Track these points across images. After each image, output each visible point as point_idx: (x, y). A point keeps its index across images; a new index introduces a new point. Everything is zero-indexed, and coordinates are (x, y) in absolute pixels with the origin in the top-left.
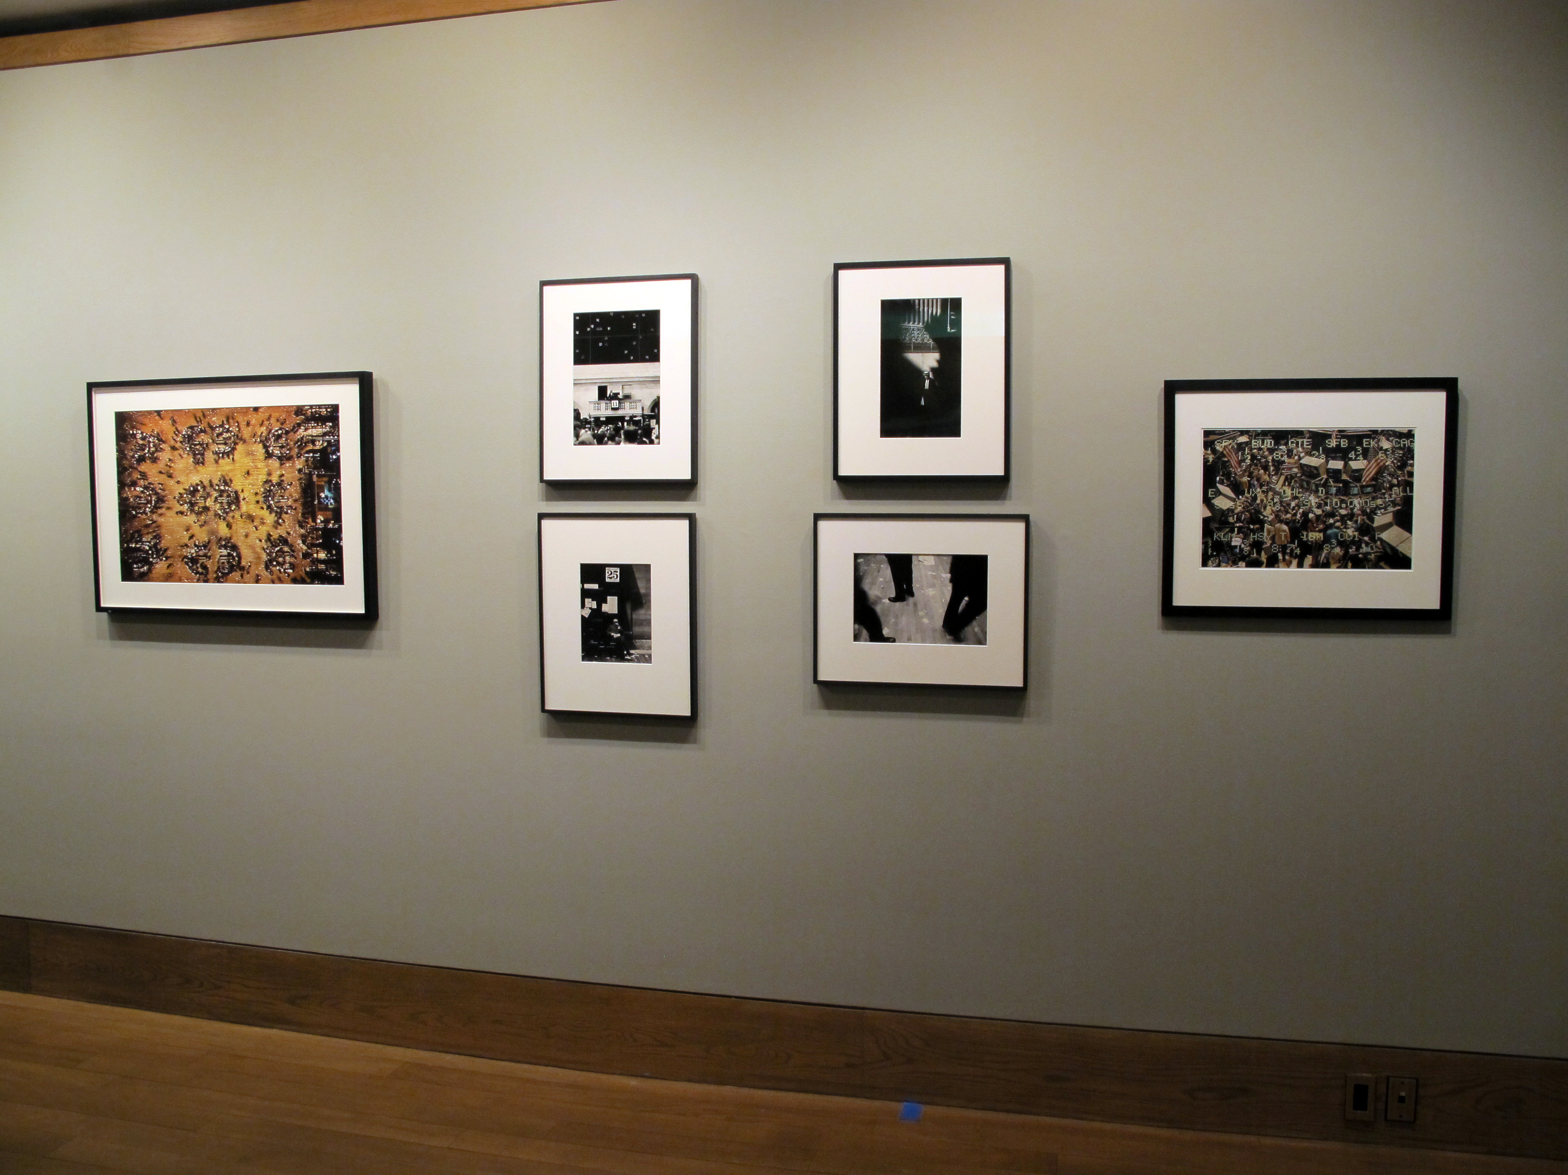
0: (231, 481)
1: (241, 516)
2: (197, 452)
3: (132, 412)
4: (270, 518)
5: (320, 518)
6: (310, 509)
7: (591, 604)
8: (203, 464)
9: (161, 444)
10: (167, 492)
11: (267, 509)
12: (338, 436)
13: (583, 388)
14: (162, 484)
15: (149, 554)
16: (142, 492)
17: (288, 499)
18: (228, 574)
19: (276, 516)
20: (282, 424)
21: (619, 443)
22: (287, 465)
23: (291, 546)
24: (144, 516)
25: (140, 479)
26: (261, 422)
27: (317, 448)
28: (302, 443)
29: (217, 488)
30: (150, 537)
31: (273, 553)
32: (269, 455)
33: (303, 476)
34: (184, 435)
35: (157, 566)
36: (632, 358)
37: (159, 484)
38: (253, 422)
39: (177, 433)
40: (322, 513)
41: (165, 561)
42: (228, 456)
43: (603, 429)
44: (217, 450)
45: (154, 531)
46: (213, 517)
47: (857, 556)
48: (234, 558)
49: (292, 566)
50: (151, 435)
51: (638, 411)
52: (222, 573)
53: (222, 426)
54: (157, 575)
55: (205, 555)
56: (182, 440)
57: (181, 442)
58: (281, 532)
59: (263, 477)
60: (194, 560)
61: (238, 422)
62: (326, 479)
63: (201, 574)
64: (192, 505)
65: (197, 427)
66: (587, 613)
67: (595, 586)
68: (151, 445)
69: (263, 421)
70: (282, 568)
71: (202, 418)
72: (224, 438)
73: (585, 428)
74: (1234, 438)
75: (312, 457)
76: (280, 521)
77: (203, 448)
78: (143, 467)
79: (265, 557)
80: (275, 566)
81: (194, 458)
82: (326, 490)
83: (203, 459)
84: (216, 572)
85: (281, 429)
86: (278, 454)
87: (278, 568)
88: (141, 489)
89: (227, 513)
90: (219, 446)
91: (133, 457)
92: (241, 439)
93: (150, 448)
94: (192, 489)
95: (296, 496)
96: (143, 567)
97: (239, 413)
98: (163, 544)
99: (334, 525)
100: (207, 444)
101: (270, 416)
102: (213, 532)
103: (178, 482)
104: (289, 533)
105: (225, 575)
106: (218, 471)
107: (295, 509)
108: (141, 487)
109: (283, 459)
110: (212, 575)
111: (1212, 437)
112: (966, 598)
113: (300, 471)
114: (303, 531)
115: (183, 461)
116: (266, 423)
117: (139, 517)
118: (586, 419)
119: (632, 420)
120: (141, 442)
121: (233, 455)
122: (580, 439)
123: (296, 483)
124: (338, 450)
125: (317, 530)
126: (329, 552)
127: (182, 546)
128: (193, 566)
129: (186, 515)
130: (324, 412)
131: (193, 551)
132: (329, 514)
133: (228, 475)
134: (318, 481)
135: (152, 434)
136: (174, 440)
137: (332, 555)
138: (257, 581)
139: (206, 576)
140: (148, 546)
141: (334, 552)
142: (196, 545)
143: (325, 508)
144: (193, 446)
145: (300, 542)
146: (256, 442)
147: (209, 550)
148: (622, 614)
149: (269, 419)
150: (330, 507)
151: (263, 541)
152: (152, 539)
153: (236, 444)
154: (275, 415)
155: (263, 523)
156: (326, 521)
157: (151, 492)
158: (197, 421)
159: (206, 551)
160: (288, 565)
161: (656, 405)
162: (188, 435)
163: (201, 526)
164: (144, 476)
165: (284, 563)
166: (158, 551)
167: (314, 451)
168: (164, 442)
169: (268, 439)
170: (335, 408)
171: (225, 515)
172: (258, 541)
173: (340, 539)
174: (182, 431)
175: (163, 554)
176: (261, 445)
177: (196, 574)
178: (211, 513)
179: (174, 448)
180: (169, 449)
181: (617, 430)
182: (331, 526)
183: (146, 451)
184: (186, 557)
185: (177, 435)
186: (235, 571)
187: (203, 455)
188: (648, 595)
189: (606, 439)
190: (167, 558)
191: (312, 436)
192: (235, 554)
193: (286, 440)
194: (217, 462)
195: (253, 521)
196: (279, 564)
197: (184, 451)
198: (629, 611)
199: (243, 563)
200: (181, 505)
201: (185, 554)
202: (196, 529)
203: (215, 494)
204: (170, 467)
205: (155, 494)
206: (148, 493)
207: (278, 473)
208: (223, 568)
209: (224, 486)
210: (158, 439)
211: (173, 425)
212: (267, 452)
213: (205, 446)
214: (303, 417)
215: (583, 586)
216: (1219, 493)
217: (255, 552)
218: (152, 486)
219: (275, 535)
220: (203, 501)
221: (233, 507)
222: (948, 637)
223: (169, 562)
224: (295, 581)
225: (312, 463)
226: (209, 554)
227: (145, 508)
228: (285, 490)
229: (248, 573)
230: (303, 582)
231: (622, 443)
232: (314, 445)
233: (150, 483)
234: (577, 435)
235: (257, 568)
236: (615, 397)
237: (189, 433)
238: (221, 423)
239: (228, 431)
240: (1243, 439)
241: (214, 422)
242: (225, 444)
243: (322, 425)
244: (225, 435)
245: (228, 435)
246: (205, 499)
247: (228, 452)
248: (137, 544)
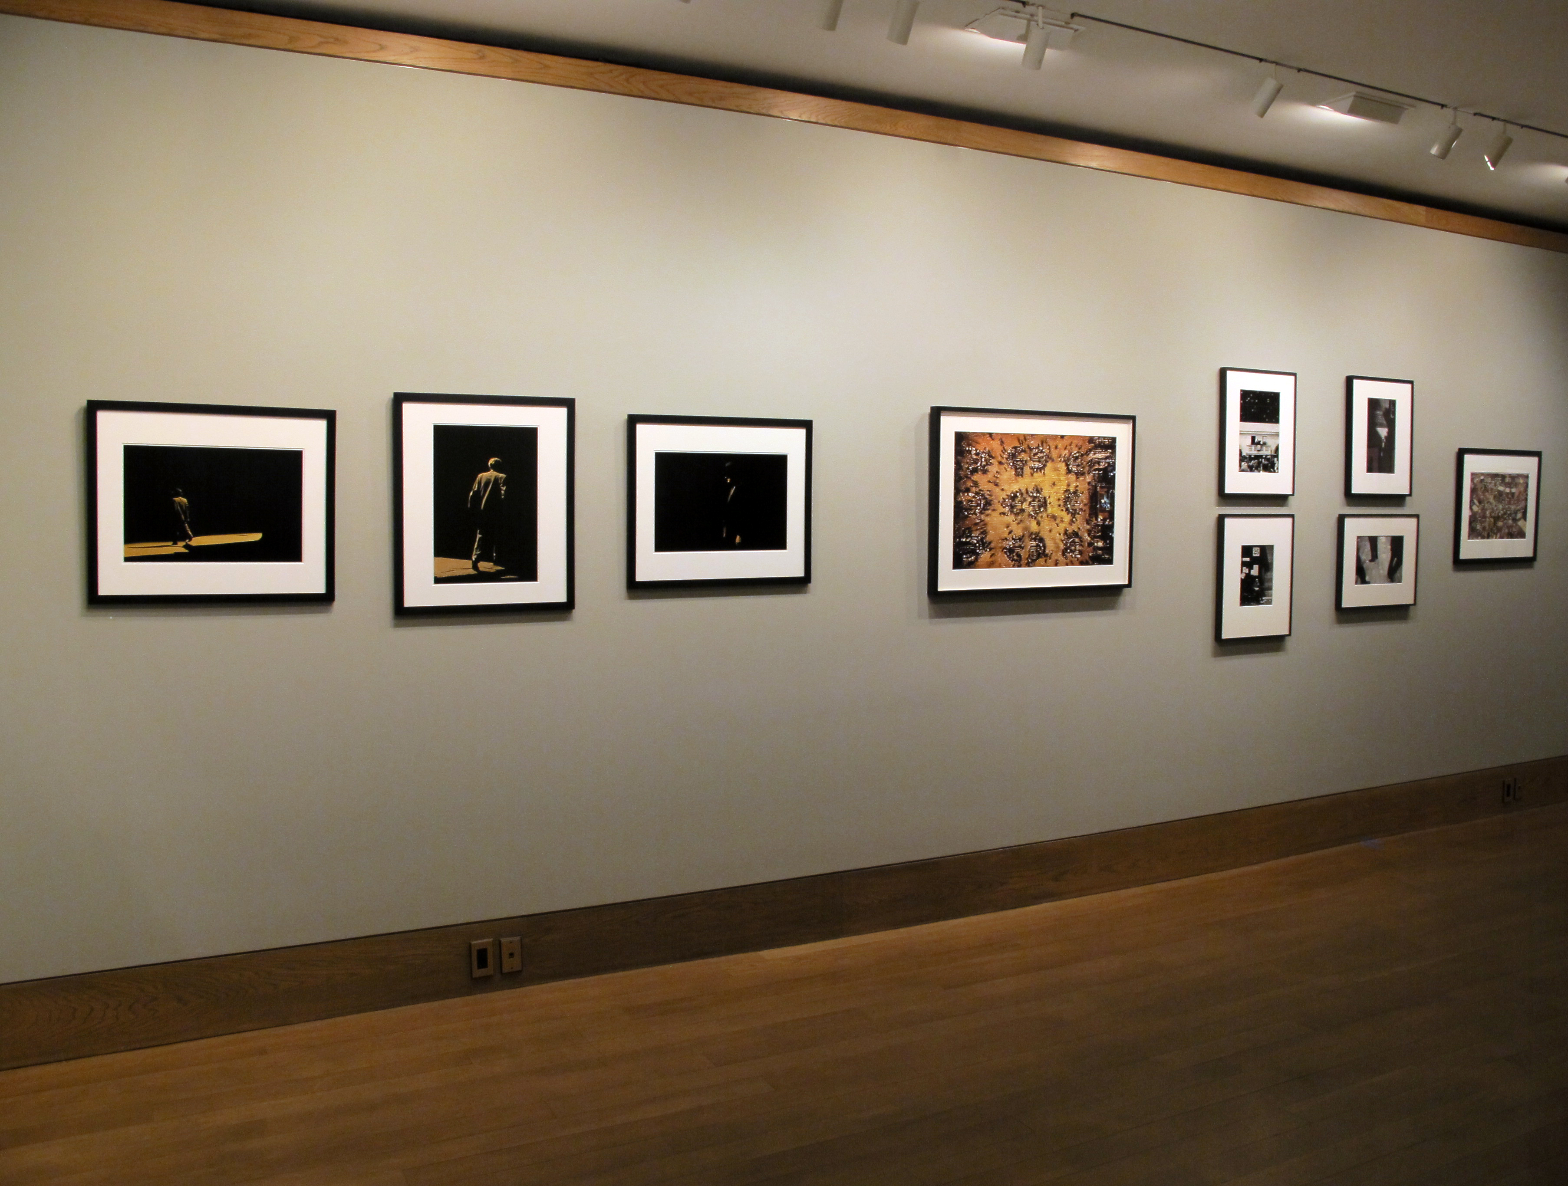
0: (1042, 489)
1: (1048, 516)
2: (1018, 467)
3: (969, 432)
4: (1067, 518)
5: (1100, 518)
6: (1094, 511)
7: (1246, 570)
8: (1022, 476)
9: (990, 459)
10: (993, 497)
11: (1066, 511)
12: (1115, 460)
13: (1244, 436)
14: (990, 491)
15: (977, 547)
16: (974, 497)
17: (1080, 504)
18: (1035, 560)
19: (1072, 516)
20: (1079, 449)
21: (1259, 472)
22: (1081, 479)
23: (1080, 538)
24: (974, 516)
25: (972, 487)
26: (1065, 446)
27: (1101, 467)
28: (1092, 463)
29: (1031, 495)
30: (978, 532)
31: (1068, 543)
32: (1069, 471)
33: (1090, 487)
34: (1009, 453)
35: (982, 556)
36: (1267, 420)
37: (988, 491)
38: (1060, 446)
39: (1003, 451)
40: (1101, 514)
41: (989, 551)
42: (1041, 471)
43: (1253, 462)
44: (1033, 465)
45: (982, 528)
46: (1027, 517)
47: (1358, 537)
48: (1040, 548)
49: (1081, 553)
50: (983, 452)
51: (1269, 453)
52: (1032, 560)
53: (1037, 448)
54: (982, 563)
55: (1020, 547)
56: (1007, 457)
57: (1007, 459)
58: (1074, 527)
59: (1064, 488)
60: (1011, 550)
61: (1049, 446)
62: (1106, 490)
63: (1016, 561)
64: (1012, 507)
65: (1020, 447)
66: (1243, 576)
67: (1248, 559)
68: (983, 460)
69: (1066, 446)
70: (1073, 554)
71: (1024, 441)
72: (1038, 457)
73: (1244, 461)
74: (1480, 477)
75: (1098, 474)
76: (1074, 519)
77: (1023, 464)
78: (975, 477)
79: (1062, 547)
80: (1069, 553)
81: (1016, 472)
82: (1105, 498)
83: (1022, 472)
84: (1027, 559)
85: (1078, 452)
86: (1075, 470)
87: (1071, 554)
88: (973, 495)
89: (1037, 514)
90: (1035, 463)
91: (968, 468)
92: (1051, 458)
93: (982, 462)
94: (1012, 495)
95: (1086, 501)
96: (971, 557)
97: (1050, 439)
98: (988, 538)
99: (1109, 522)
100: (1026, 461)
101: (1072, 442)
102: (1026, 529)
103: (1003, 490)
104: (1079, 529)
105: (1034, 561)
106: (1033, 482)
107: (1085, 511)
108: (973, 493)
109: (1078, 474)
110: (1024, 562)
111: (1474, 476)
112: (1396, 559)
113: (1089, 483)
114: (1088, 527)
115: (1007, 473)
116: (1069, 447)
117: (970, 517)
118: (1245, 456)
119: (1266, 459)
120: (975, 457)
121: (1044, 471)
122: (1242, 468)
123: (1086, 492)
124: (1114, 469)
125: (1098, 526)
126: (1105, 542)
127: (1003, 540)
128: (1010, 554)
129: (1007, 515)
130: (1106, 441)
131: (1011, 543)
132: (1106, 514)
133: (1039, 485)
134: (1101, 491)
135: (985, 451)
136: (1001, 456)
137: (1107, 544)
138: (1056, 565)
139: (1019, 562)
140: (976, 540)
141: (1108, 542)
142: (1013, 539)
143: (1103, 510)
144: (1015, 462)
145: (1086, 535)
146: (1061, 461)
147: (1023, 542)
148: (1260, 577)
149: (1070, 445)
150: (1107, 509)
151: (1062, 534)
152: (979, 534)
153: (1047, 462)
154: (1075, 442)
155: (1062, 521)
156: (1104, 520)
157: (980, 497)
158: (1020, 443)
159: (1021, 543)
160: (1078, 552)
161: (1277, 449)
162: (1012, 453)
163: (1018, 524)
164: (976, 484)
165: (1075, 550)
166: (983, 544)
167: (1099, 470)
168: (993, 458)
169: (1069, 459)
170: (1114, 440)
171: (1035, 515)
172: (1058, 535)
173: (1113, 532)
174: (1008, 450)
175: (987, 546)
176: (1064, 464)
177: (1012, 561)
178: (1026, 514)
179: (1000, 463)
180: (997, 463)
181: (1259, 463)
182: (1107, 523)
183: (979, 465)
184: (1005, 548)
185: (1003, 453)
186: (1041, 557)
187: (1022, 469)
188: (1272, 563)
189: (1254, 469)
190: (991, 549)
191: (1099, 459)
192: (1041, 545)
193: (1081, 461)
194: (1032, 475)
195: (1055, 520)
196: (1072, 551)
197: (1008, 466)
198: (1263, 574)
199: (1047, 552)
200: (1004, 507)
201: (1005, 546)
202: (1014, 526)
203: (1029, 499)
204: (997, 478)
205: (984, 499)
206: (978, 498)
207: (1074, 484)
208: (1033, 556)
209: (1036, 493)
210: (989, 455)
211: (1001, 445)
212: (1068, 468)
213: (1024, 462)
214: (1093, 445)
215: (1242, 560)
216: (1474, 504)
217: (1055, 543)
218: (982, 492)
219: (1070, 531)
220: (1020, 505)
221: (1042, 509)
222: (1389, 580)
223: (992, 552)
224: (1082, 563)
225: (1097, 478)
226: (1023, 545)
227: (976, 510)
228: (1078, 497)
229: (1050, 558)
230: (1087, 563)
231: (1261, 472)
232: (1099, 465)
233: (980, 490)
234: (1240, 466)
235: (1057, 555)
236: (1259, 443)
237: (1013, 452)
238: (1037, 446)
239: (1042, 452)
240: (1482, 478)
241: (1032, 444)
242: (1039, 461)
243: (1105, 451)
244: (1040, 455)
245: (1041, 455)
246: (1022, 503)
247: (1041, 468)
248: (967, 538)
